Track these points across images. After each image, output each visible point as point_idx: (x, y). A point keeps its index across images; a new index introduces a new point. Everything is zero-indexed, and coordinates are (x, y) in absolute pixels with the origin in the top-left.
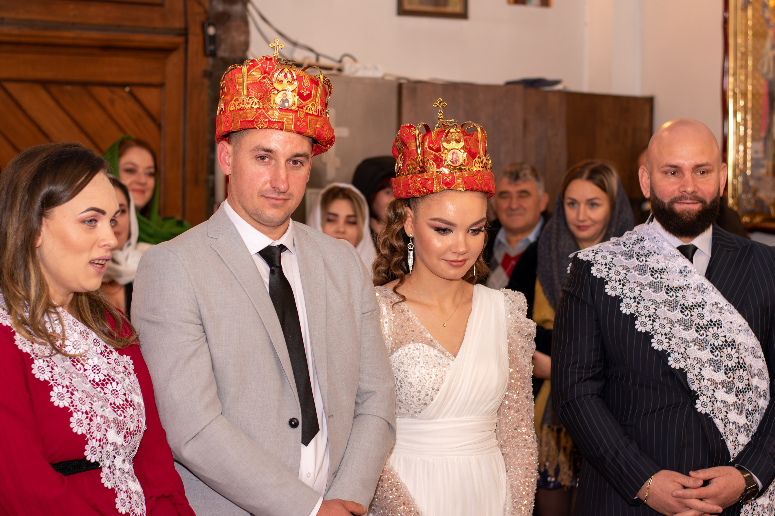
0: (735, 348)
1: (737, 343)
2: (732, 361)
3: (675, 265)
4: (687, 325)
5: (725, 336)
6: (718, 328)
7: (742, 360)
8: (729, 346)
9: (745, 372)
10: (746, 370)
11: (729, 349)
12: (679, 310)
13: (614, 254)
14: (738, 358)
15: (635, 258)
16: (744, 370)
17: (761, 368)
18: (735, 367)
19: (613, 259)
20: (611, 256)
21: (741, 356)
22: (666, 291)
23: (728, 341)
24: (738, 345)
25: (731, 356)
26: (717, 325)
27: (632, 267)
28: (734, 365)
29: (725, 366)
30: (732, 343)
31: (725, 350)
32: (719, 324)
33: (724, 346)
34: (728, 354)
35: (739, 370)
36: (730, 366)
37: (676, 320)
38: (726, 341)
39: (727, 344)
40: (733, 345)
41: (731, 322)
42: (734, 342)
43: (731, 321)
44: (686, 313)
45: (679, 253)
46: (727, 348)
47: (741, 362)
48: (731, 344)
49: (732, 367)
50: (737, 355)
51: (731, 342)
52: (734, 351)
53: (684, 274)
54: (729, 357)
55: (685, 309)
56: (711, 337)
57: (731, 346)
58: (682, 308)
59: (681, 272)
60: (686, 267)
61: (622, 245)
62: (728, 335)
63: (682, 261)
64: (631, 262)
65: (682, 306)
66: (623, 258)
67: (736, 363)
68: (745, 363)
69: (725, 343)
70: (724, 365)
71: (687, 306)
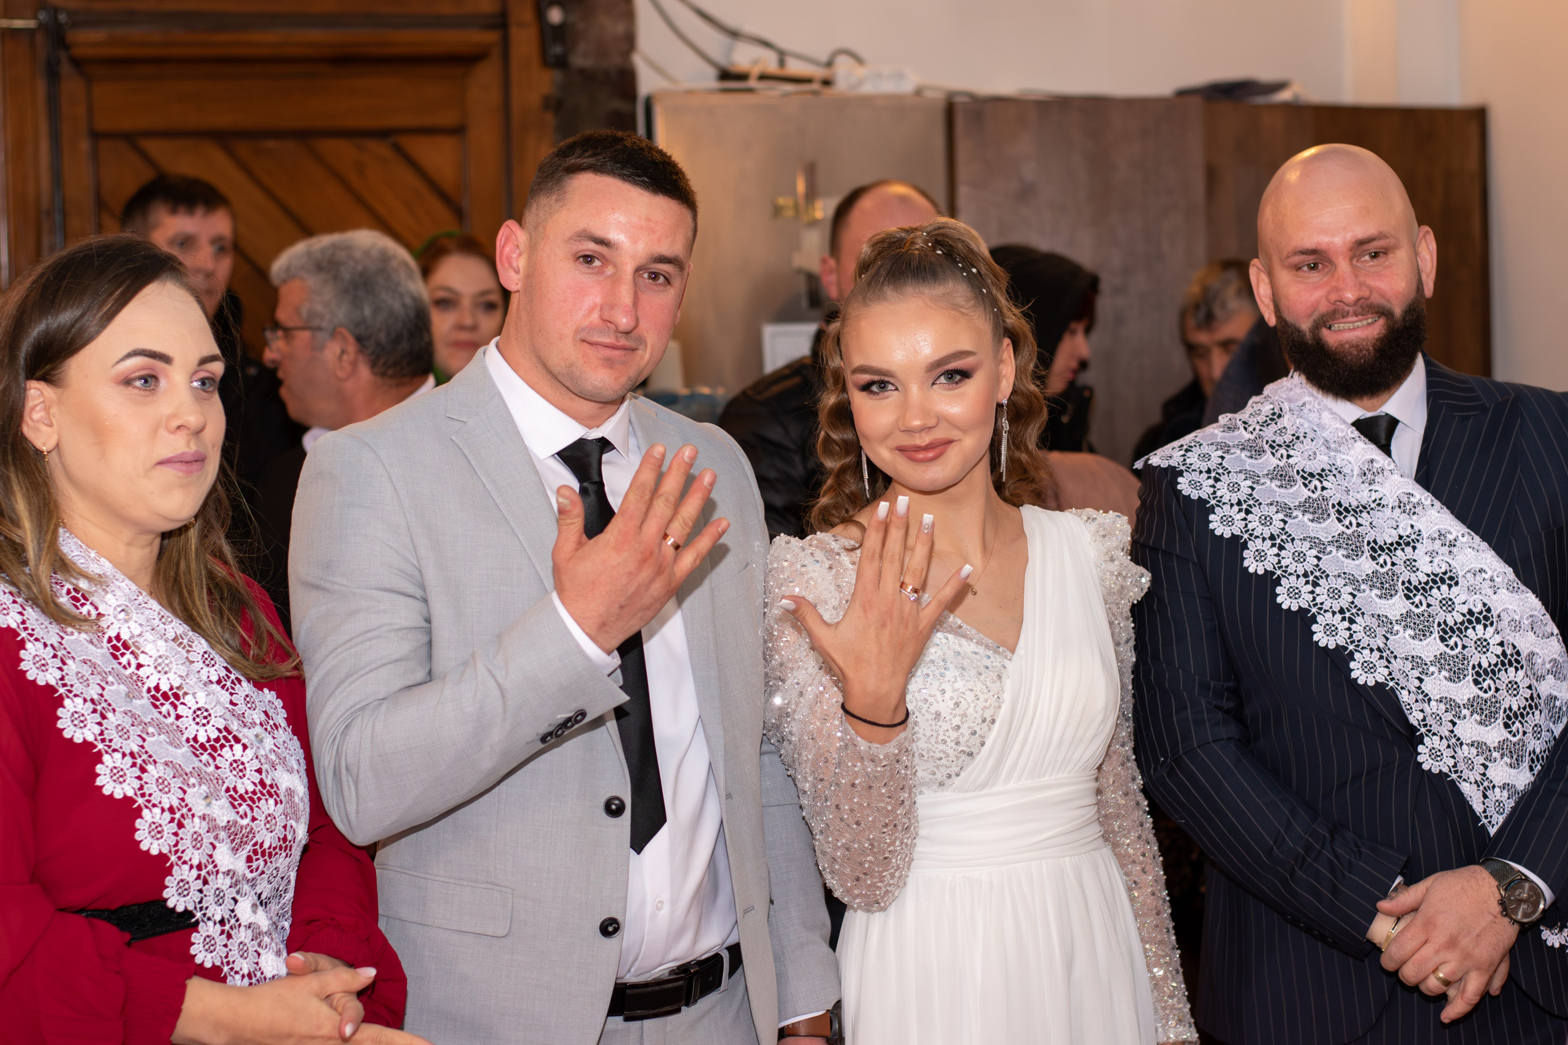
0: (1492, 624)
1: (1494, 614)
2: (1489, 654)
3: (1350, 459)
4: (1387, 586)
5: (1466, 603)
6: (1450, 586)
7: (1511, 646)
8: (1478, 621)
9: (1521, 673)
10: (1522, 667)
11: (1479, 627)
12: (1367, 554)
13: (1226, 448)
14: (1501, 644)
15: (1268, 453)
16: (1517, 669)
17: (1556, 656)
18: (1496, 665)
19: (1223, 458)
20: (1220, 453)
21: (1507, 638)
23: (1476, 610)
24: (1498, 616)
26: (1448, 582)
27: (1266, 472)
28: (1494, 660)
29: (1476, 667)
30: (1484, 613)
31: (1470, 631)
32: (1451, 578)
33: (1466, 624)
34: (1479, 640)
35: (1506, 670)
36: (1485, 665)
37: (1364, 577)
38: (1471, 612)
39: (1473, 619)
40: (1486, 618)
41: (1480, 570)
42: (1489, 610)
44: (1382, 560)
46: (1474, 628)
47: (1509, 652)
48: (1481, 617)
49: (1490, 665)
50: (1497, 639)
51: (1481, 613)
52: (1491, 630)
53: (1370, 476)
54: (1482, 645)
55: (1379, 552)
56: (1438, 607)
57: (1483, 622)
58: (1373, 549)
59: (1362, 473)
61: (1242, 429)
62: (1472, 600)
63: (1363, 450)
64: (1262, 463)
65: (1373, 544)
66: (1244, 455)
67: (1498, 656)
69: (1468, 617)
70: (1471, 664)
71: (1381, 544)
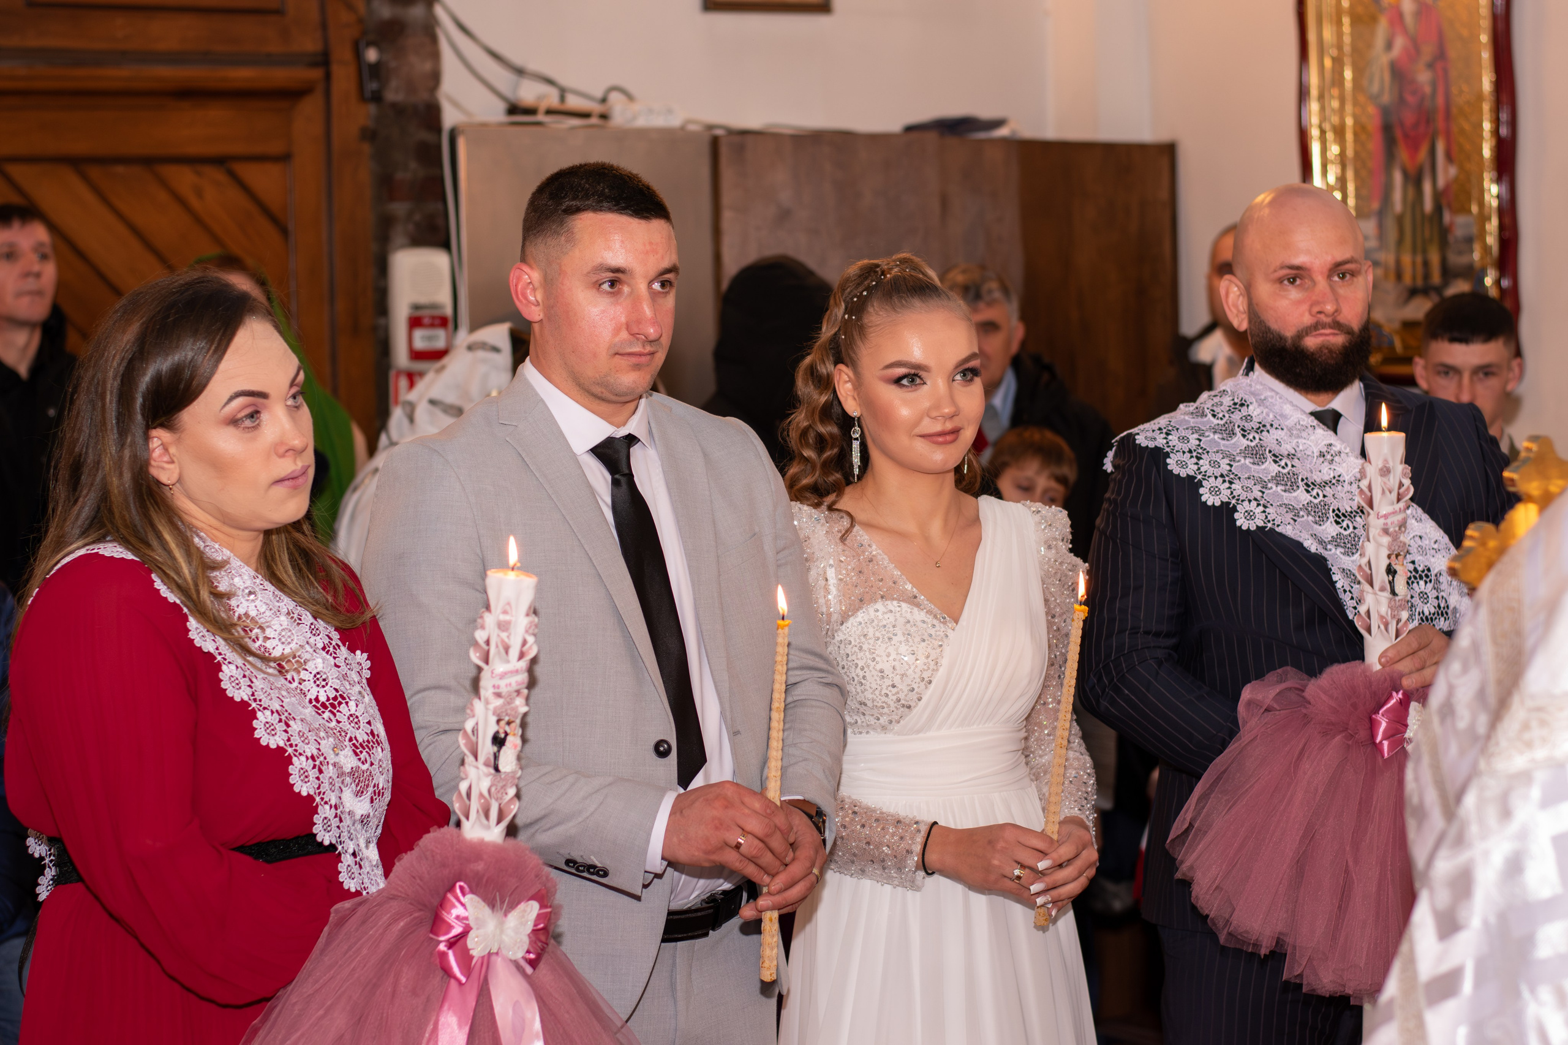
0: (1430, 581)
1: (1433, 572)
2: (1429, 604)
3: (1311, 444)
4: (1349, 545)
5: (1413, 562)
7: (1444, 601)
8: (1421, 577)
11: (1422, 583)
12: (1331, 519)
13: (1201, 432)
14: (1437, 598)
15: (1239, 435)
18: (1434, 614)
19: (1200, 440)
20: (1197, 436)
21: (1442, 594)
22: (1305, 487)
23: (1420, 569)
24: (1436, 575)
25: (1425, 596)
27: (1238, 451)
28: (1433, 610)
29: (1419, 614)
30: (1426, 572)
31: (1415, 585)
33: (1413, 579)
34: (1421, 592)
36: (1427, 613)
37: (1330, 539)
38: (1416, 570)
39: (1417, 576)
40: (1427, 576)
41: (1421, 537)
42: (1429, 570)
43: (1419, 534)
44: (1344, 524)
45: (1315, 422)
46: (1418, 583)
47: (1442, 605)
48: (1423, 575)
49: (1430, 614)
50: (1434, 593)
51: (1423, 571)
52: (1430, 586)
53: (1329, 457)
54: (1424, 596)
55: (1343, 518)
57: (1424, 578)
58: (1337, 516)
59: (1322, 455)
60: (1330, 445)
61: (1210, 416)
62: (1418, 558)
63: (1322, 435)
64: (1234, 444)
65: (1337, 512)
66: (1217, 437)
67: (1435, 607)
68: (1448, 607)
69: (1414, 573)
70: (1417, 610)
71: (1344, 512)
